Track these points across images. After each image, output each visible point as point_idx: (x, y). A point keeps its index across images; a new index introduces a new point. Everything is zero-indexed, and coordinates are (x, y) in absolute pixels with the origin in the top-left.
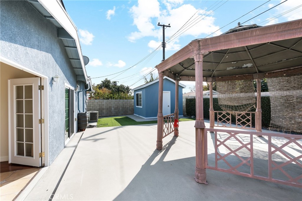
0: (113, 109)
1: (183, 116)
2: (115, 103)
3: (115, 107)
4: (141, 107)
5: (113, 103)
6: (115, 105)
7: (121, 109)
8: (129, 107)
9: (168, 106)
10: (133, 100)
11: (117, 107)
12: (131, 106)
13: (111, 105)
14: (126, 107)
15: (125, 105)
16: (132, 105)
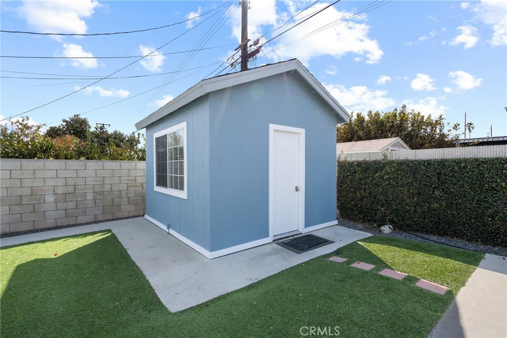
0: (50, 198)
1: (336, 222)
2: (63, 174)
3: (60, 191)
4: (183, 194)
5: (53, 174)
6: (61, 182)
7: (90, 196)
8: (124, 187)
9: (297, 189)
10: (142, 165)
11: (71, 189)
12: (132, 186)
13: (39, 183)
14: (115, 188)
15: (107, 181)
16: (140, 180)
